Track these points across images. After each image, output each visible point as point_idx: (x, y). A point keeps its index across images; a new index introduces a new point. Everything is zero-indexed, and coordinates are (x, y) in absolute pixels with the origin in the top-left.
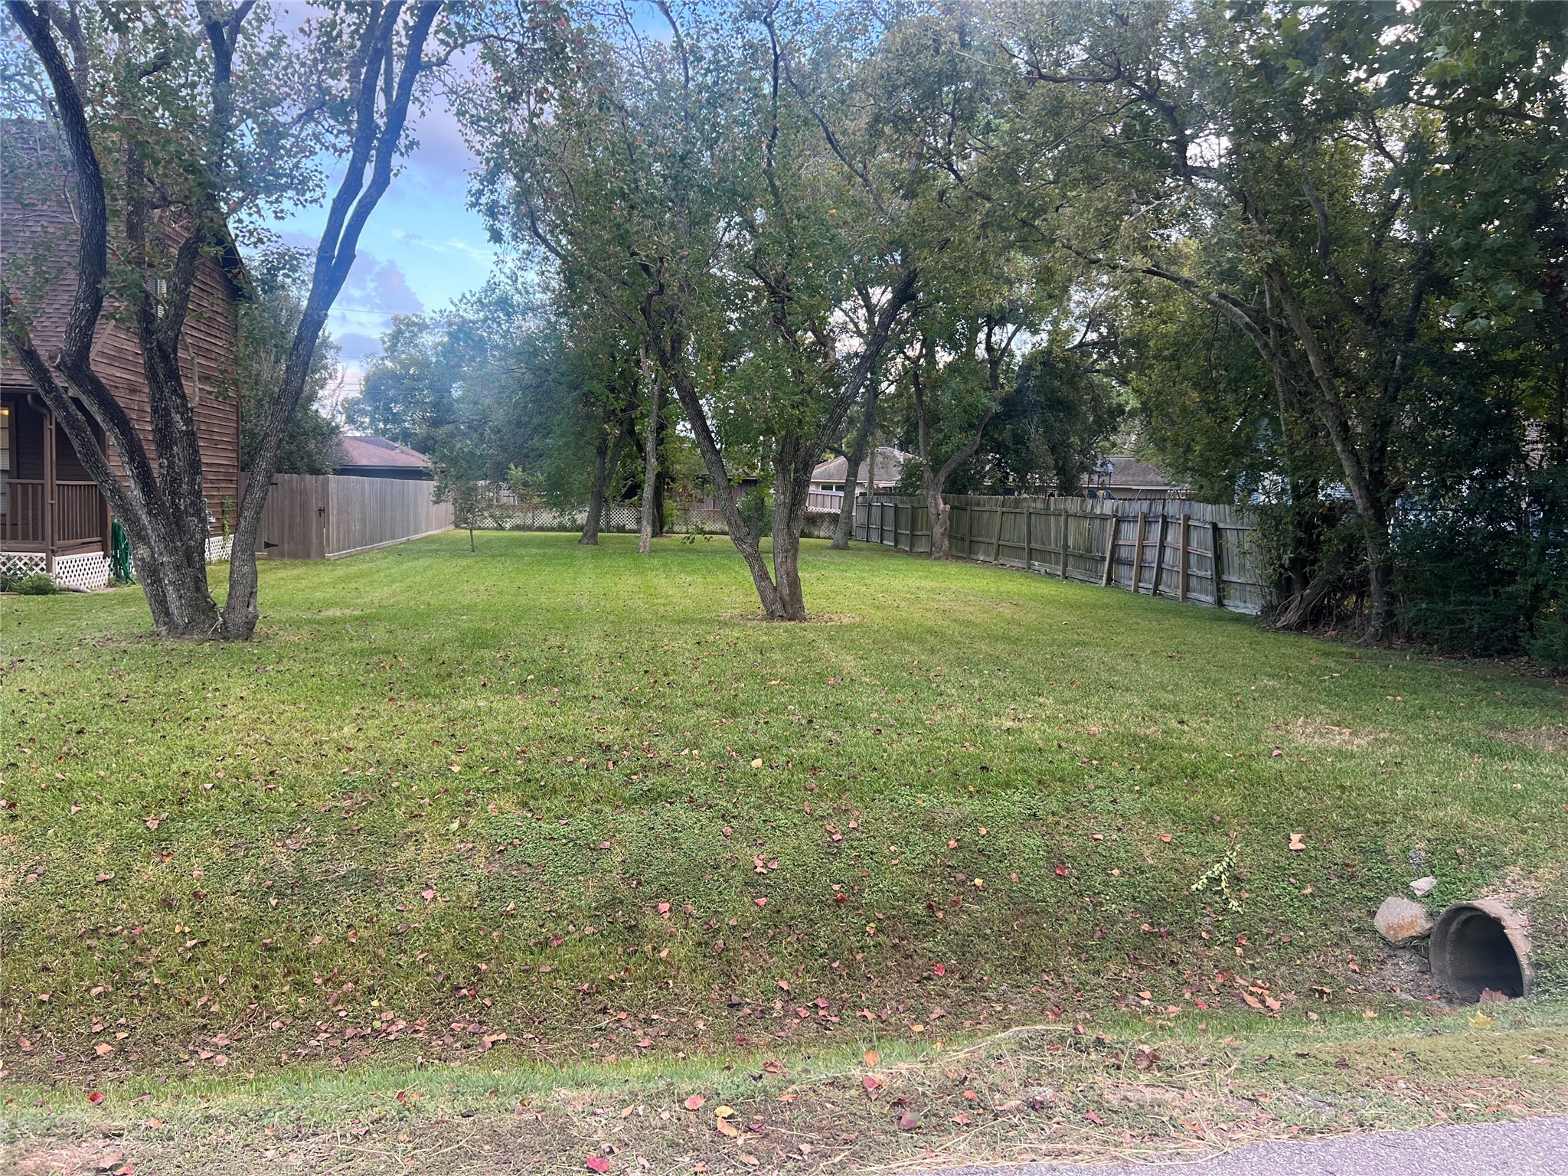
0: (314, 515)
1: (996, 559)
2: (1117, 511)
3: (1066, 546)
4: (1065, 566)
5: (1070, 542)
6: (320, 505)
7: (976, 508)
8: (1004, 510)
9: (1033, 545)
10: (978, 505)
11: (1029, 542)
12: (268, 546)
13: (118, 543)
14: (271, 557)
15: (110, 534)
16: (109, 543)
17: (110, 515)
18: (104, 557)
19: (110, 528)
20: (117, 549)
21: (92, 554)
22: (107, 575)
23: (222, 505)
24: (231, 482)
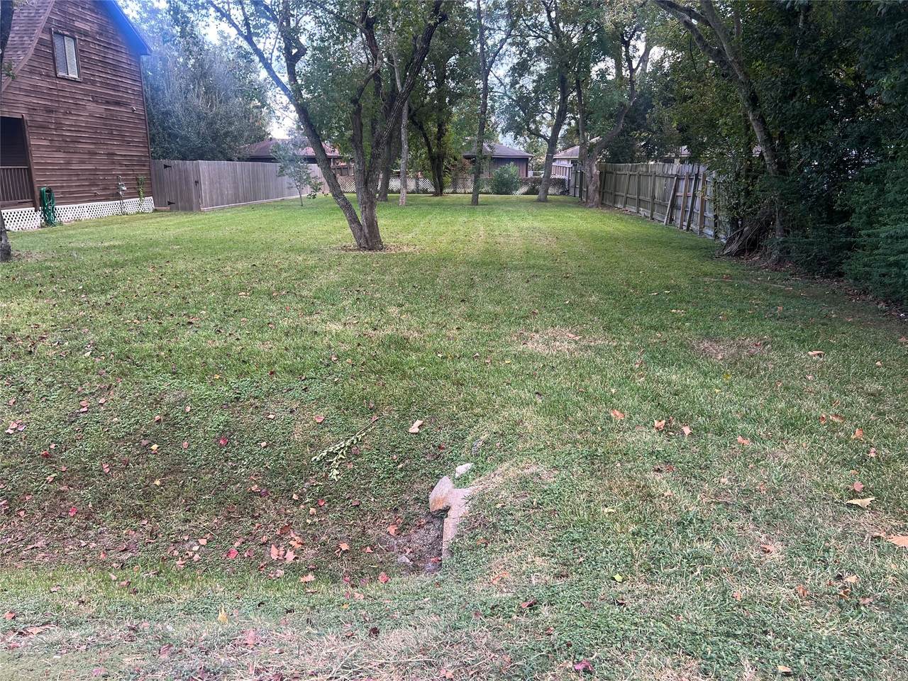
0: (193, 185)
1: (624, 207)
2: (679, 172)
3: (653, 197)
4: (653, 211)
5: (656, 195)
6: (196, 179)
7: (618, 172)
8: (631, 173)
9: (641, 197)
10: (620, 170)
11: (639, 195)
12: (170, 203)
13: (44, 202)
14: (171, 210)
15: (39, 197)
16: (38, 202)
17: (36, 186)
18: (36, 211)
19: (37, 194)
20: (44, 206)
21: (25, 209)
22: (39, 222)
23: (137, 179)
24: (144, 165)
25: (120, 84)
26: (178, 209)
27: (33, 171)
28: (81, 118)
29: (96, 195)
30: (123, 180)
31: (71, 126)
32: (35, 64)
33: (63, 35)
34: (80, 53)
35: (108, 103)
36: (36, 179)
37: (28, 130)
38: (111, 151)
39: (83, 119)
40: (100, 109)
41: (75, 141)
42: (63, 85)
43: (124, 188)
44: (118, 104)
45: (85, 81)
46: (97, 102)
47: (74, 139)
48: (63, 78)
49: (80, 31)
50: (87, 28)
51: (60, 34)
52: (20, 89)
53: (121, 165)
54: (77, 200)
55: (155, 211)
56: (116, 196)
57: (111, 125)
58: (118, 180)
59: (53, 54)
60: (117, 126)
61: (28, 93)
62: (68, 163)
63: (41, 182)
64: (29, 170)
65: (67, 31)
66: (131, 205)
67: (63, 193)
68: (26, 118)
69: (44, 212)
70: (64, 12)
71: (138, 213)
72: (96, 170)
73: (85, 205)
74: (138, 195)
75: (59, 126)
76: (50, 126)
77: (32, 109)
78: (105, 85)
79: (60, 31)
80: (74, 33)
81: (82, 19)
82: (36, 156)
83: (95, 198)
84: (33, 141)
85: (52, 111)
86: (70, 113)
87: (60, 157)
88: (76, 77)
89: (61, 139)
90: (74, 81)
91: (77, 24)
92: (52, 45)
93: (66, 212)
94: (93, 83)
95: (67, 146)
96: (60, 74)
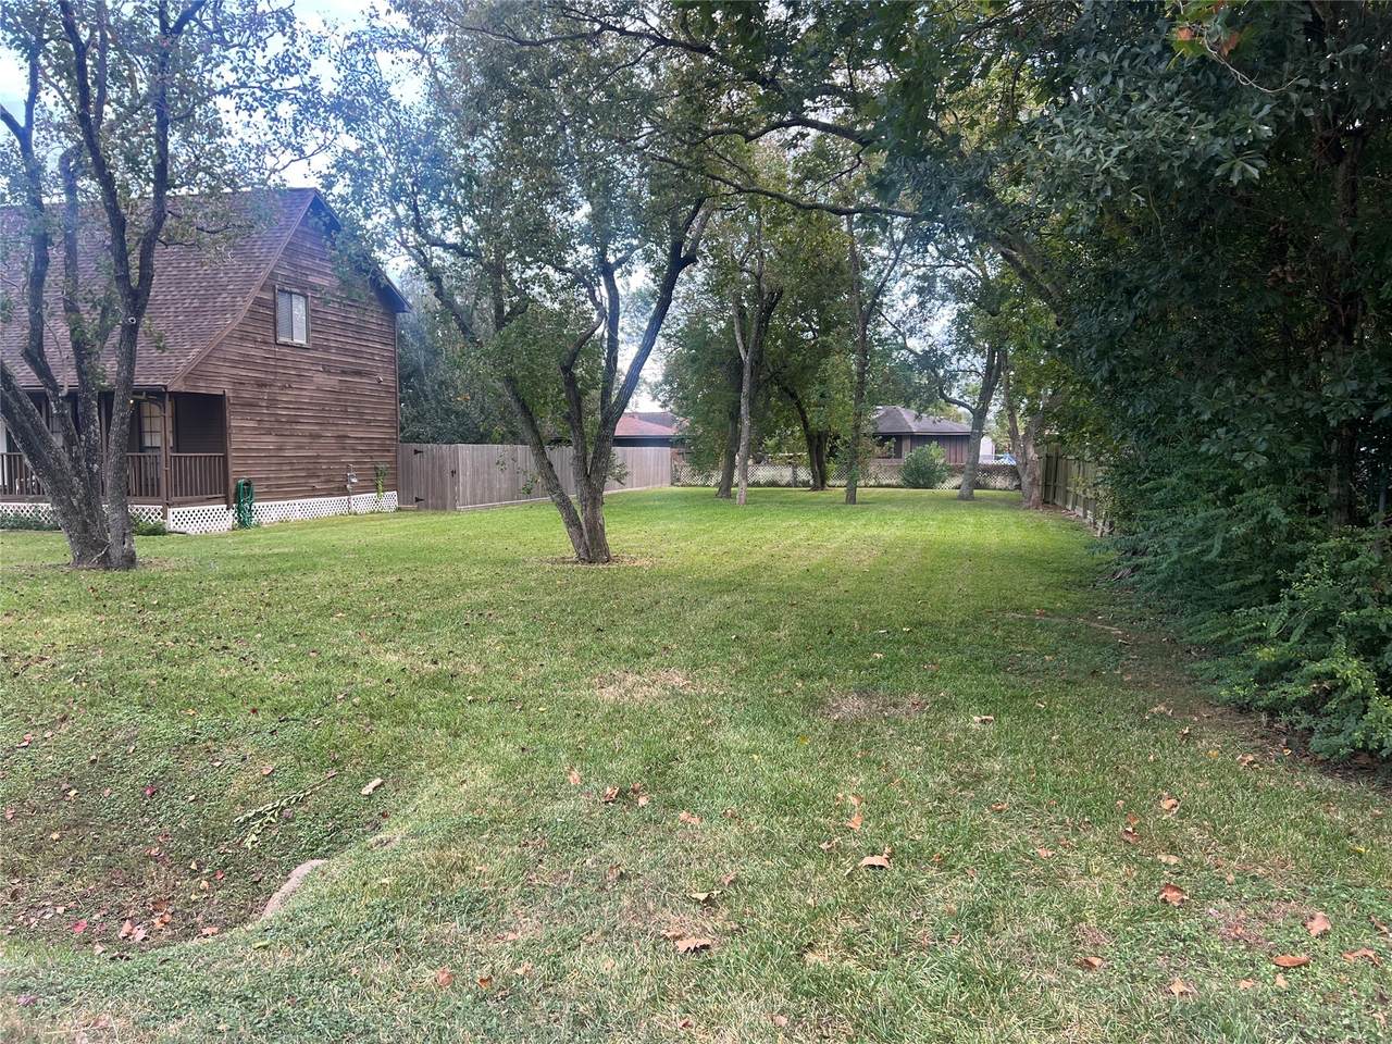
0: (449, 475)
6: (452, 468)
12: (417, 500)
13: (239, 497)
14: (418, 509)
15: (233, 491)
16: (232, 498)
17: (232, 477)
18: (228, 509)
19: (232, 488)
20: (239, 503)
21: (213, 507)
22: (231, 522)
23: (376, 468)
24: (389, 451)
25: (364, 349)
26: (427, 507)
27: (230, 460)
28: (304, 393)
29: (314, 489)
30: (355, 470)
31: (290, 402)
32: (249, 329)
33: (291, 293)
34: (312, 315)
35: (344, 373)
36: (232, 469)
37: (229, 409)
38: (341, 433)
39: (306, 395)
40: (333, 381)
41: (294, 421)
42: (284, 354)
43: (354, 480)
44: (358, 373)
45: (315, 348)
46: (329, 372)
47: (292, 419)
48: (286, 345)
49: (314, 288)
50: (326, 283)
51: (287, 292)
52: (225, 360)
53: (354, 450)
54: (287, 496)
55: (399, 509)
56: (343, 491)
57: (346, 401)
58: (348, 470)
59: (274, 316)
60: (354, 401)
61: (235, 364)
62: (280, 449)
63: (238, 473)
64: (225, 458)
65: (298, 287)
66: (363, 502)
67: (267, 486)
68: (229, 394)
69: (239, 510)
70: (295, 266)
71: (372, 513)
72: (318, 457)
73: (297, 501)
74: (375, 488)
75: (273, 403)
76: (260, 404)
77: (239, 383)
78: (343, 351)
79: (286, 288)
80: (305, 290)
81: (319, 272)
82: (236, 441)
83: (313, 493)
84: (234, 422)
85: (265, 386)
86: (290, 387)
87: (270, 441)
88: (304, 342)
89: (273, 419)
90: (301, 347)
91: (310, 279)
92: (274, 306)
93: (268, 511)
94: (327, 349)
95: (282, 427)
96: (282, 340)
